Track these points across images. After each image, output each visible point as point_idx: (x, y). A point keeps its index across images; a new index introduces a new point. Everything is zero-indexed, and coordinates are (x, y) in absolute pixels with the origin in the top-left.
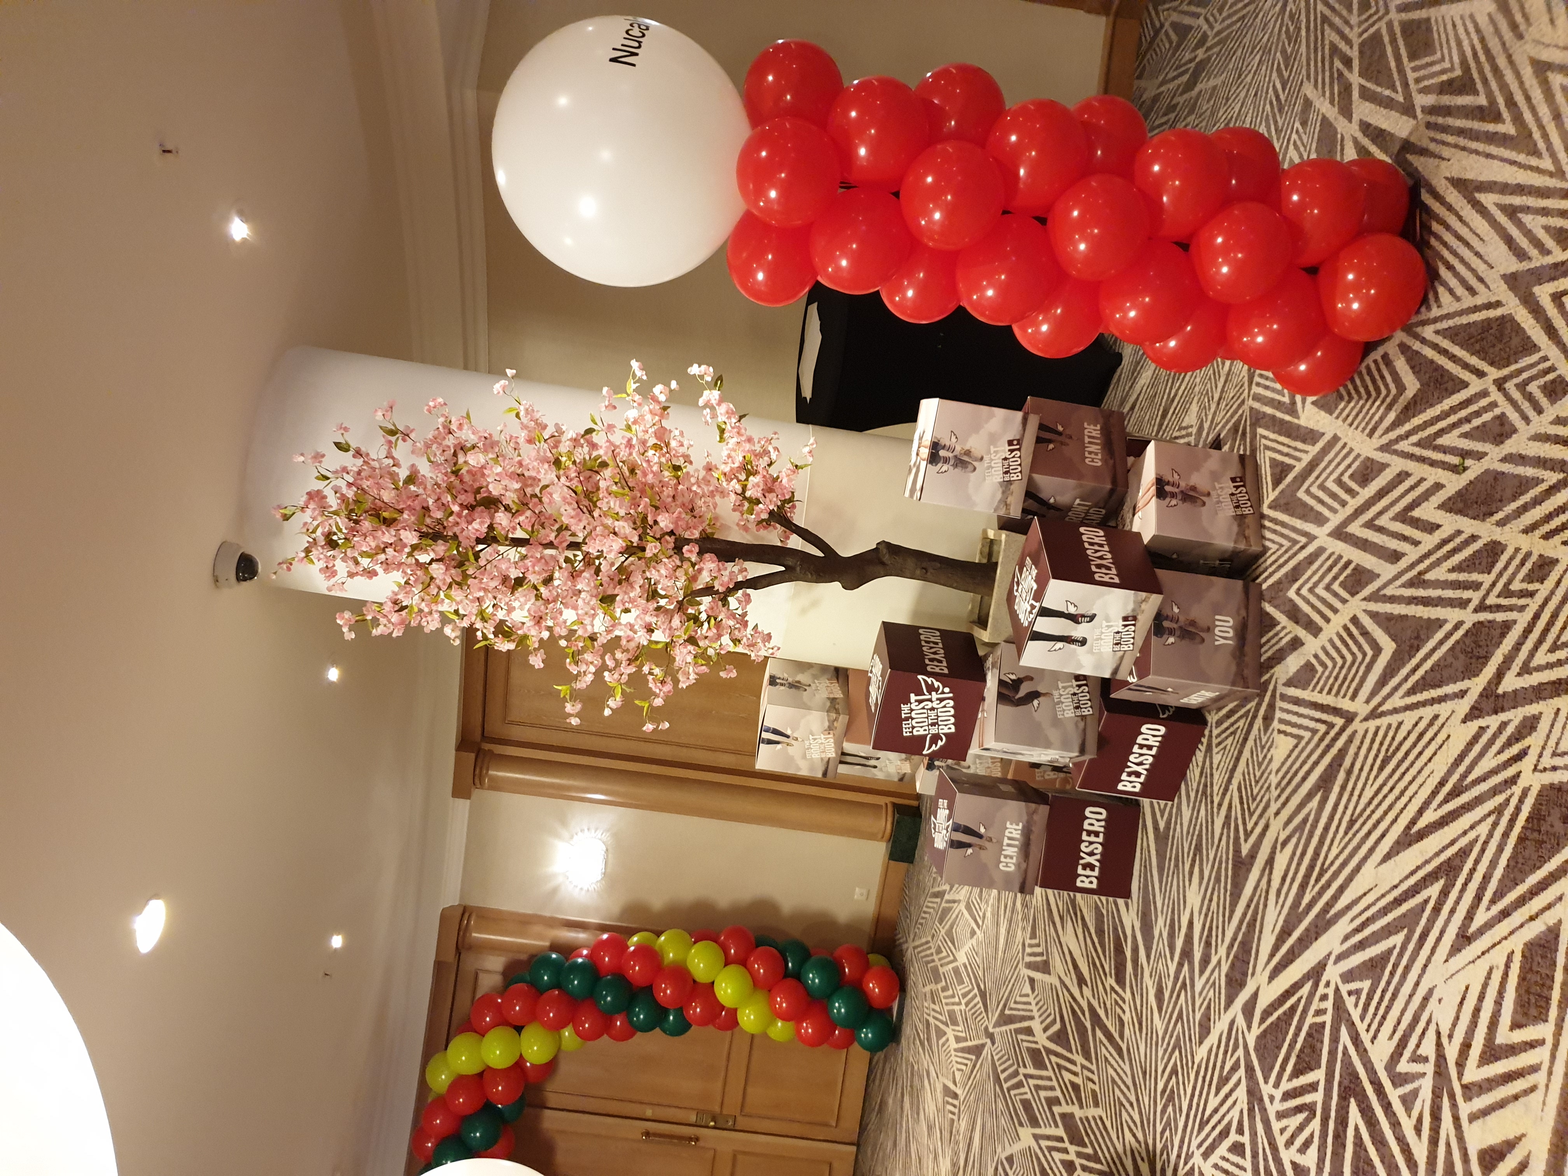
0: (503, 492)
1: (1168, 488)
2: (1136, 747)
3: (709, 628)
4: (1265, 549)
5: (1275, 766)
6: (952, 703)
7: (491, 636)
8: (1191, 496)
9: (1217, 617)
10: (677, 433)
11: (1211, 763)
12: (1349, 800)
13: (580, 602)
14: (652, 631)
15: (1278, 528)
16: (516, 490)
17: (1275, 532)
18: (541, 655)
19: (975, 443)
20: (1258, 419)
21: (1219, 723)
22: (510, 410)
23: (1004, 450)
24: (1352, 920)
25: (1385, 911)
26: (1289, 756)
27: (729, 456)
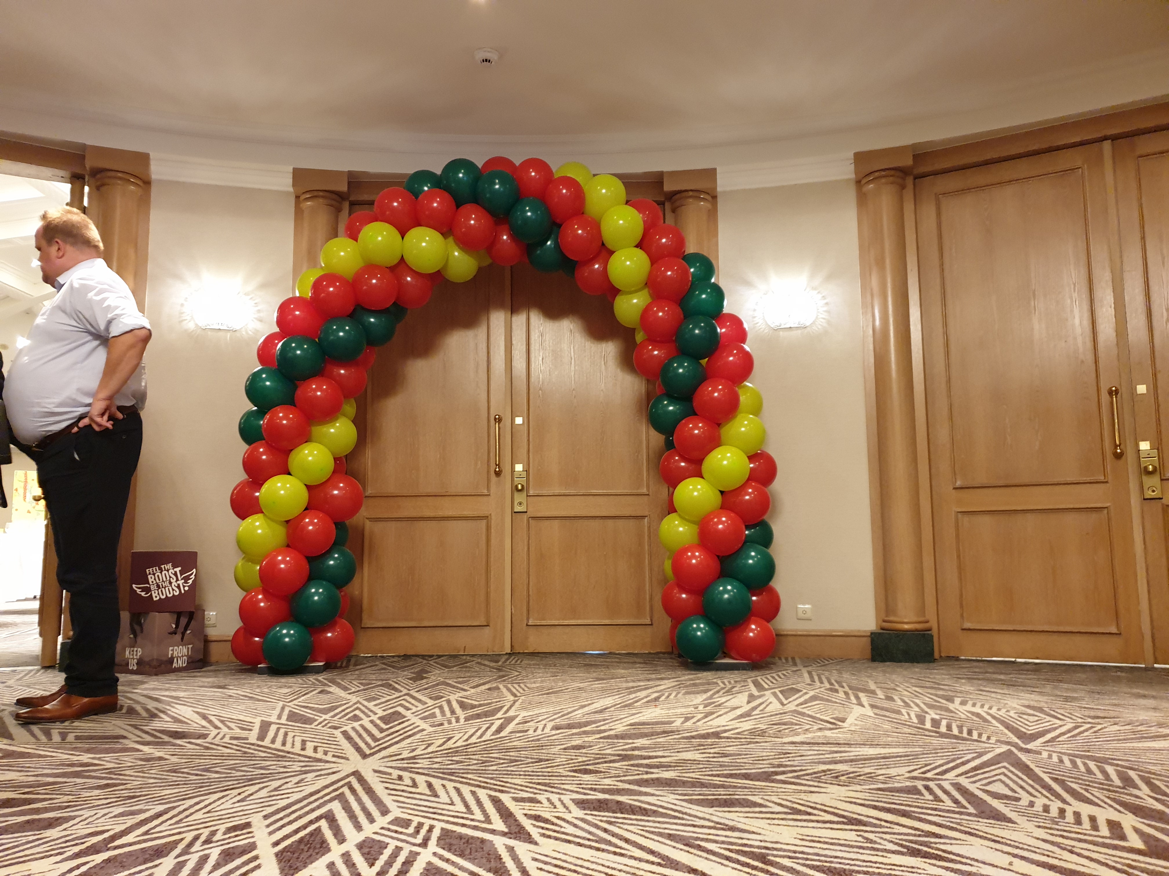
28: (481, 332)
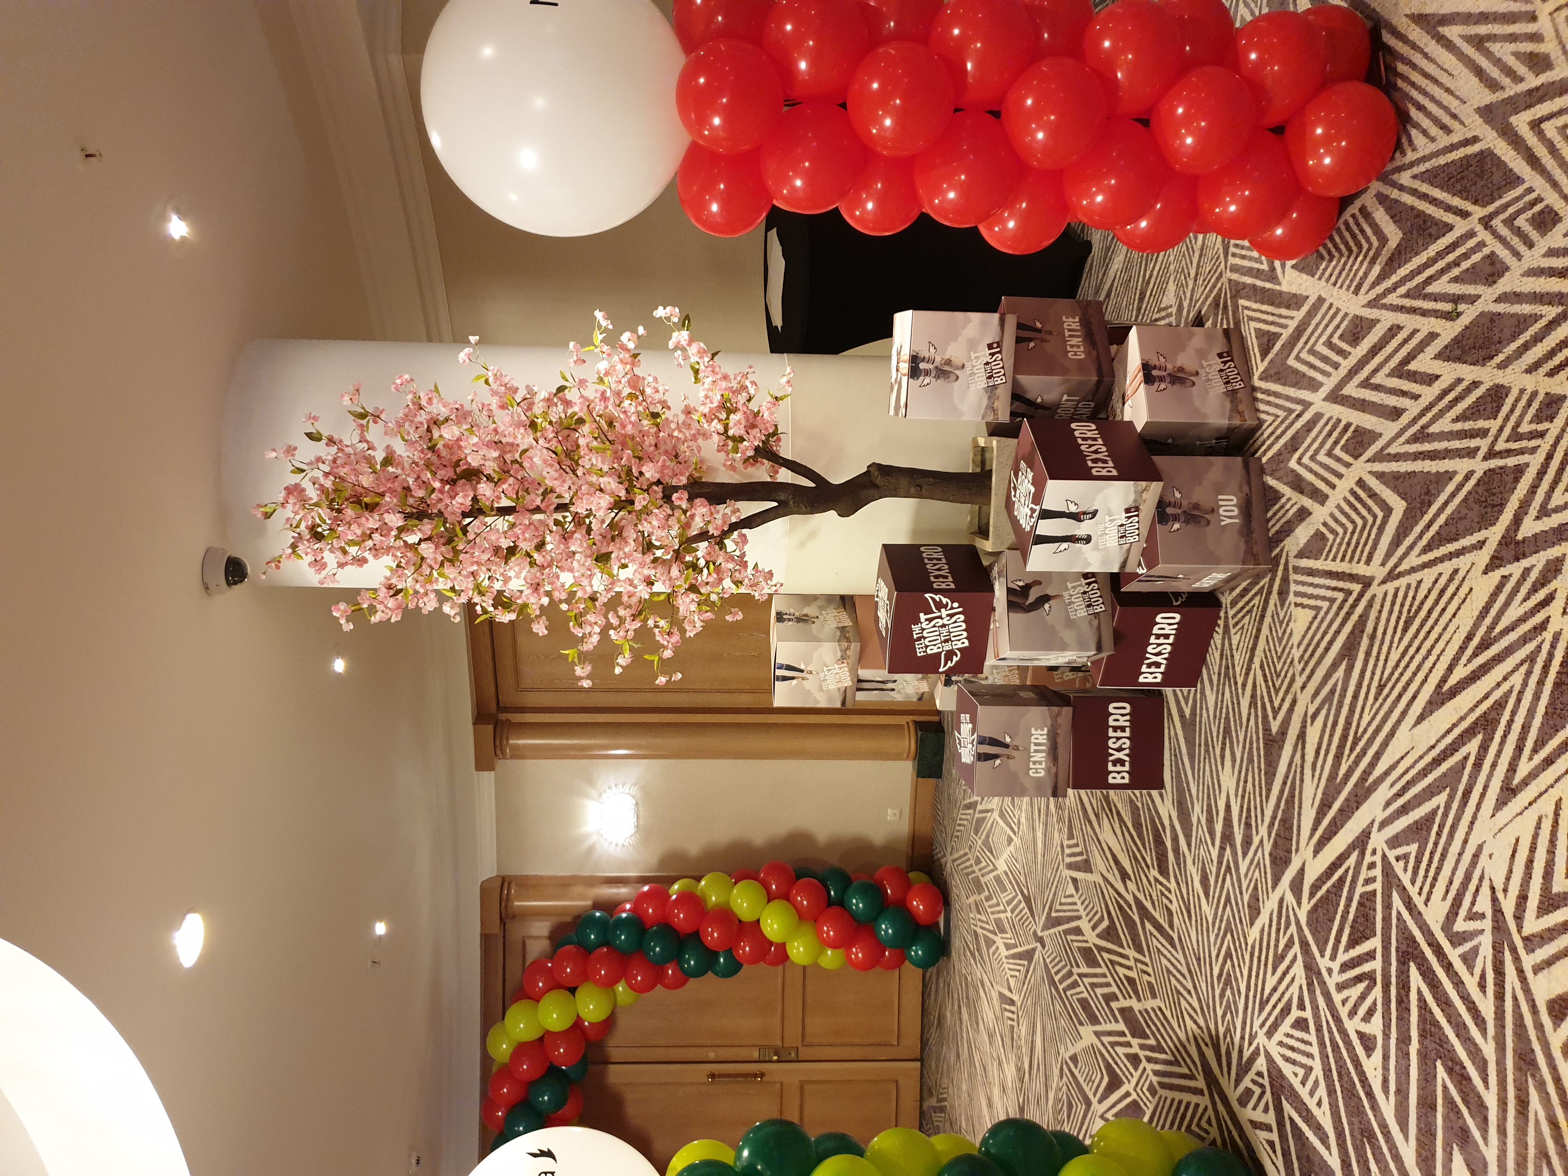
0: (482, 462)
1: (1155, 373)
2: (1153, 637)
3: (709, 574)
4: (1261, 422)
5: (1295, 639)
6: (962, 617)
7: (491, 609)
8: (1179, 378)
9: (1220, 497)
10: (650, 379)
11: (1230, 645)
12: (1375, 665)
13: (575, 564)
14: (653, 584)
15: (1272, 399)
16: (495, 458)
17: (1268, 403)
18: (543, 621)
19: (954, 352)
20: (1238, 290)
21: (1234, 603)
22: (478, 377)
23: (984, 354)
24: (1392, 786)
25: (1424, 773)
26: (1309, 628)
27: (707, 397)
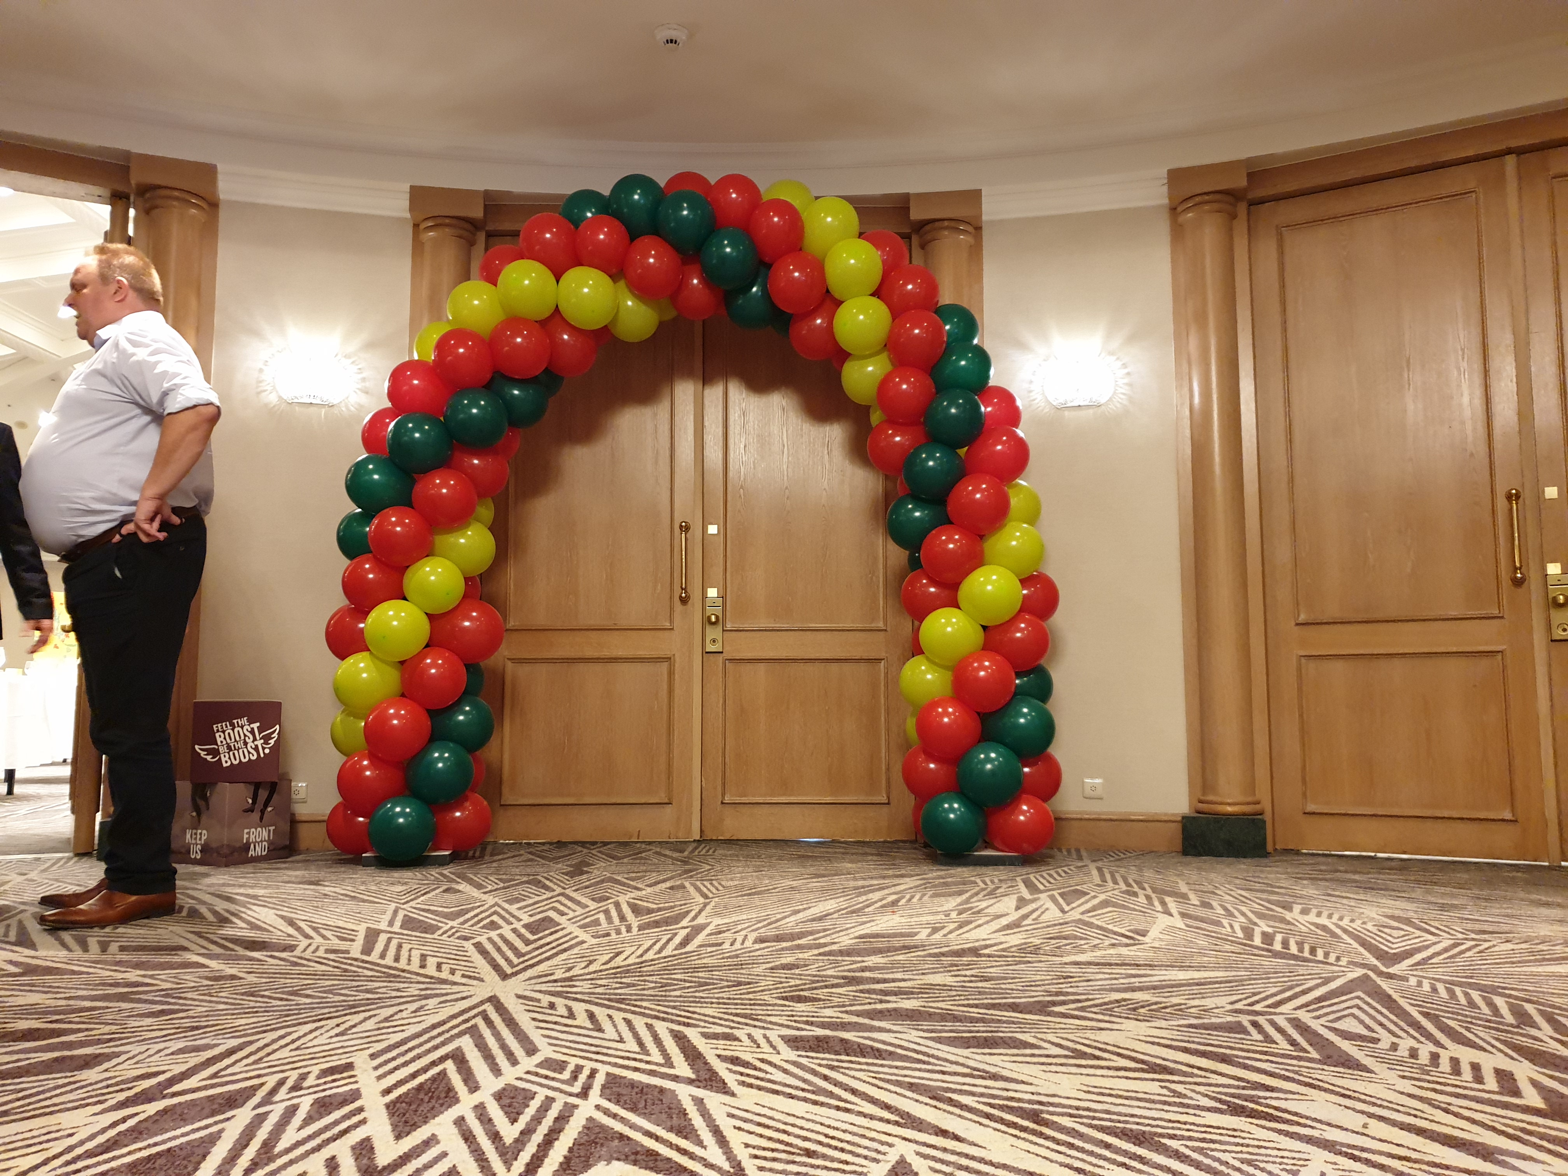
28: (662, 409)
